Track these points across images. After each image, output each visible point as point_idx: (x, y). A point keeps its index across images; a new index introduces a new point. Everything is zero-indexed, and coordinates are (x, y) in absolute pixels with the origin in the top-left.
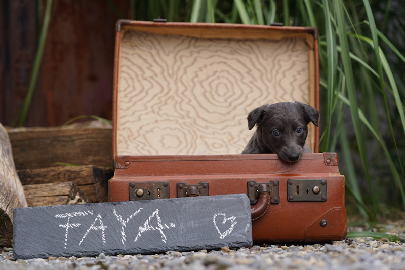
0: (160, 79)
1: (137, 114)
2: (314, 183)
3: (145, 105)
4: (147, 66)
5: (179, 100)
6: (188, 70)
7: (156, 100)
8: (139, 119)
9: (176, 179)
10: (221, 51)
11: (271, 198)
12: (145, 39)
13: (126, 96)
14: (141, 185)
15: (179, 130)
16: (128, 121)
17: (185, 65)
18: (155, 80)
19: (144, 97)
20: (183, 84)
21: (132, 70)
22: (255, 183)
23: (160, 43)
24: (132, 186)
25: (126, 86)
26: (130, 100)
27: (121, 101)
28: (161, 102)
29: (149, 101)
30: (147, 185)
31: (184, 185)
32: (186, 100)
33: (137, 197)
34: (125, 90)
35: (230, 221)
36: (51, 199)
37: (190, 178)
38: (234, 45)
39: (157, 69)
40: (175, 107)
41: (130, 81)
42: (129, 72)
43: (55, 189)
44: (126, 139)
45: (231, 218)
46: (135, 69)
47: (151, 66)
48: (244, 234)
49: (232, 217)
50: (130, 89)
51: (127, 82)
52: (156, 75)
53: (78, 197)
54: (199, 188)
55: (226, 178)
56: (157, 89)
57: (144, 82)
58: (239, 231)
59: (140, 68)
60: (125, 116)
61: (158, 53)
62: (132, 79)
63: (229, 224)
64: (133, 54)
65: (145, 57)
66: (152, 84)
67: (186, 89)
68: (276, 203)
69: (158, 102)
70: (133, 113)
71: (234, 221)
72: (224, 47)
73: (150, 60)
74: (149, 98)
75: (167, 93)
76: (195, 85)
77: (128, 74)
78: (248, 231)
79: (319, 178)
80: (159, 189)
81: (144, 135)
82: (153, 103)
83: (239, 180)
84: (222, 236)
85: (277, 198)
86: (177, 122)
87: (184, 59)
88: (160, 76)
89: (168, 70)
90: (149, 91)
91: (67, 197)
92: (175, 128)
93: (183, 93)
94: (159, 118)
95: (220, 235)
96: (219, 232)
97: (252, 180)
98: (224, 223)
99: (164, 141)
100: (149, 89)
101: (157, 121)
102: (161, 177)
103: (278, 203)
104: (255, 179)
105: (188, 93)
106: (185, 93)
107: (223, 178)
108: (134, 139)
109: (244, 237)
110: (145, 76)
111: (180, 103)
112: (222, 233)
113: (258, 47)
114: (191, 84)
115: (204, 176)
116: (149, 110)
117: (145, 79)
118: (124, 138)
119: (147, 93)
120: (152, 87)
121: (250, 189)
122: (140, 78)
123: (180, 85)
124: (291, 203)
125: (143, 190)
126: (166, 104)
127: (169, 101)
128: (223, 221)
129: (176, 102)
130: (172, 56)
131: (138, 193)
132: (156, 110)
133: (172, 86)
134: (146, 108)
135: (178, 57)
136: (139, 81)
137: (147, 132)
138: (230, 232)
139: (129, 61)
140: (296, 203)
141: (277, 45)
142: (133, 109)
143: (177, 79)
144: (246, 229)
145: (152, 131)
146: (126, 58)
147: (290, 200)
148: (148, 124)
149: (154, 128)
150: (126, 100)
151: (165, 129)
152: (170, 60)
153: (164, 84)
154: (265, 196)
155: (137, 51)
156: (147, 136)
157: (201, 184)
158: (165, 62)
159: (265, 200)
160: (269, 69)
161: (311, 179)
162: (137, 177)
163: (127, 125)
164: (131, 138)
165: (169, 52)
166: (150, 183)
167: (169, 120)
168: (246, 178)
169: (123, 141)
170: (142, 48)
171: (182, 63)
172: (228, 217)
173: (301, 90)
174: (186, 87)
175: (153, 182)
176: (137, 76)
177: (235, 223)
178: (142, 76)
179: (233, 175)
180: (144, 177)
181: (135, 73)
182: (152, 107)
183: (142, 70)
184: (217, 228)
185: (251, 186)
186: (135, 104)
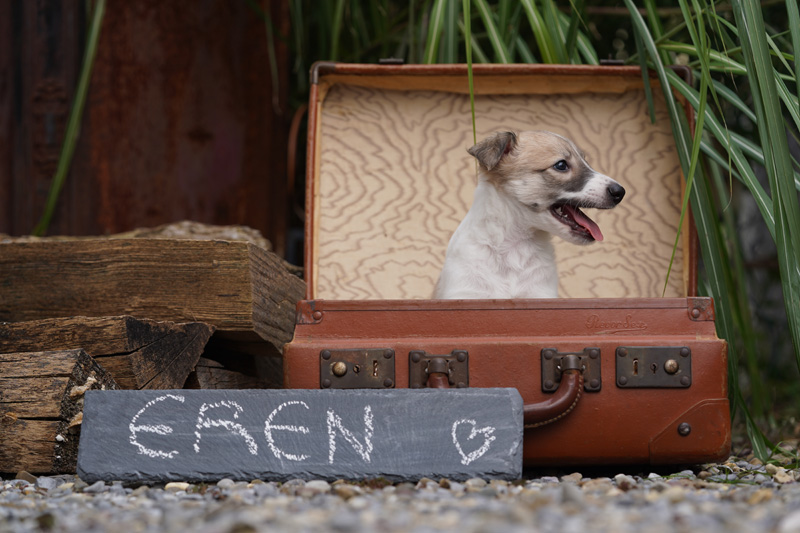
0: (396, 173)
1: (354, 238)
2: (667, 353)
3: (369, 221)
4: (373, 149)
5: (432, 210)
6: (450, 155)
7: (390, 212)
8: (358, 247)
9: (409, 344)
10: (512, 118)
11: (585, 381)
12: (368, 100)
13: (333, 205)
14: (341, 355)
15: (432, 264)
16: (337, 251)
17: (443, 147)
18: (386, 175)
19: (368, 207)
20: (440, 180)
21: (344, 159)
22: (554, 352)
23: (395, 107)
24: (326, 357)
25: (332, 187)
26: (341, 213)
27: (322, 215)
28: (399, 216)
29: (376, 215)
30: (354, 355)
31: (422, 355)
32: (447, 211)
33: (335, 377)
34: (331, 194)
35: (483, 434)
36: (37, 383)
37: (433, 343)
38: (535, 106)
39: (390, 155)
40: (425, 224)
41: (340, 179)
42: (339, 161)
43: (48, 363)
44: (334, 284)
45: (484, 430)
46: (349, 155)
47: (380, 149)
48: (506, 458)
49: (488, 428)
50: (341, 192)
51: (334, 179)
52: (389, 165)
53: (91, 379)
54: (450, 360)
55: (502, 342)
56: (391, 191)
57: (367, 180)
58: (499, 454)
59: (358, 154)
60: (330, 242)
61: (393, 126)
62: (344, 173)
63: (480, 439)
64: (345, 129)
65: (368, 134)
66: (382, 182)
67: (447, 191)
68: (595, 390)
69: (394, 215)
70: (347, 237)
71: (490, 435)
72: (518, 111)
73: (378, 139)
74: (376, 208)
75: (410, 199)
76: (462, 183)
77: (335, 164)
78: (515, 455)
79: (677, 344)
80: (375, 362)
81: (367, 276)
82: (383, 217)
83: (526, 347)
84: (466, 460)
85: (596, 381)
86: (429, 252)
87: (442, 136)
88: (396, 167)
89: (411, 157)
90: (377, 196)
91: (67, 379)
92: (426, 263)
93: (440, 198)
94: (395, 245)
95: (461, 458)
96: (461, 452)
97: (550, 347)
98: (471, 437)
99: (404, 287)
100: (375, 192)
101: (391, 250)
102: (380, 339)
103: (598, 391)
104: (555, 345)
105: (450, 198)
106: (444, 199)
107: (495, 343)
108: (348, 284)
109: (506, 464)
110: (367, 168)
111: (435, 217)
112: (466, 455)
113: (582, 109)
114: (456, 181)
115: (461, 338)
116: (377, 230)
117: (370, 174)
118: (330, 282)
119: (372, 199)
120: (382, 188)
121: (546, 363)
122: (359, 172)
123: (434, 184)
124: (623, 391)
125: (346, 363)
126: (408, 218)
127: (414, 213)
128: (470, 433)
129: (428, 214)
130: (418, 130)
131: (336, 369)
132: (390, 230)
133: (420, 184)
134: (371, 227)
135: (430, 133)
136: (357, 177)
137: (373, 270)
138: (481, 454)
139: (339, 141)
140: (633, 391)
141: (619, 104)
142: (346, 229)
143: (428, 171)
144: (511, 450)
145: (382, 268)
146: (332, 137)
147: (620, 386)
148: (374, 256)
149: (387, 262)
150: (334, 212)
151: (405, 265)
152: (415, 138)
153: (405, 182)
154: (572, 376)
155: (353, 122)
156: (373, 277)
157: (454, 354)
158: (406, 143)
159: (571, 384)
160: (603, 149)
161: (662, 346)
162: (336, 340)
163: (335, 258)
164: (341, 282)
165: (413, 123)
166: (359, 352)
167: (415, 248)
168: (540, 342)
169: (328, 287)
170: (361, 116)
171: (438, 142)
172: (480, 426)
173: (666, 187)
174: (445, 186)
175: (364, 350)
176: (353, 168)
177: (493, 438)
178: (363, 168)
179: (514, 338)
180: (349, 340)
181: (349, 162)
182: (382, 225)
183: (363, 158)
184: (458, 445)
185: (548, 358)
186: (350, 219)
